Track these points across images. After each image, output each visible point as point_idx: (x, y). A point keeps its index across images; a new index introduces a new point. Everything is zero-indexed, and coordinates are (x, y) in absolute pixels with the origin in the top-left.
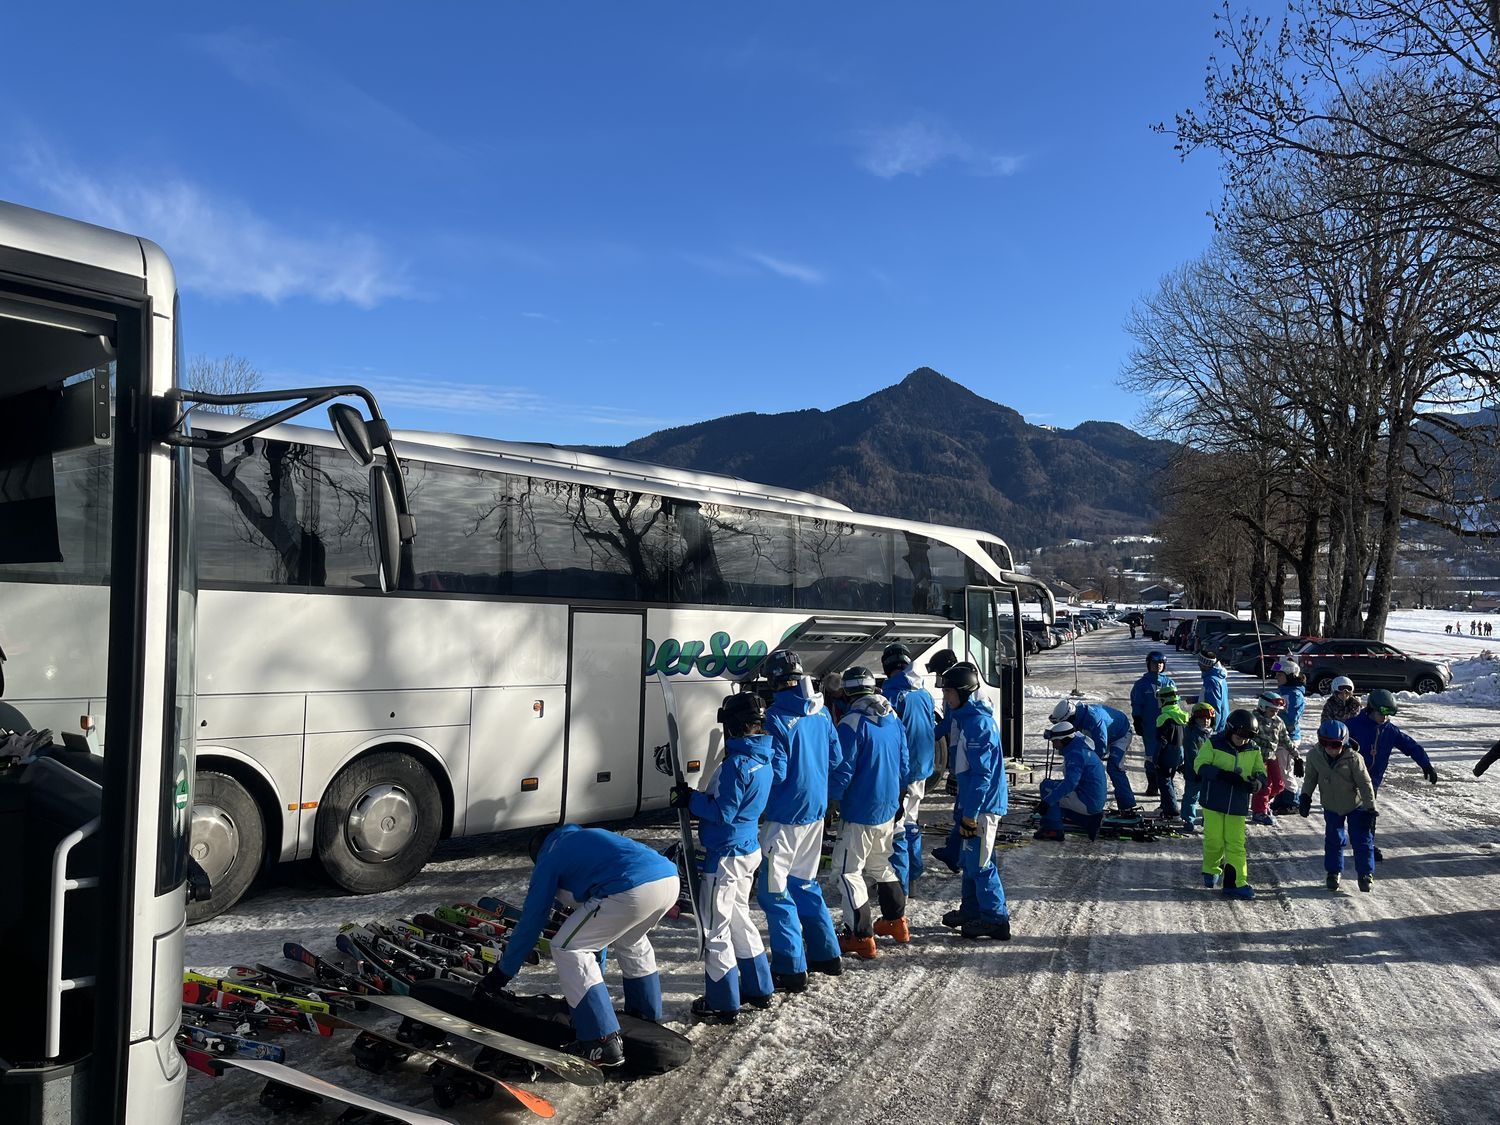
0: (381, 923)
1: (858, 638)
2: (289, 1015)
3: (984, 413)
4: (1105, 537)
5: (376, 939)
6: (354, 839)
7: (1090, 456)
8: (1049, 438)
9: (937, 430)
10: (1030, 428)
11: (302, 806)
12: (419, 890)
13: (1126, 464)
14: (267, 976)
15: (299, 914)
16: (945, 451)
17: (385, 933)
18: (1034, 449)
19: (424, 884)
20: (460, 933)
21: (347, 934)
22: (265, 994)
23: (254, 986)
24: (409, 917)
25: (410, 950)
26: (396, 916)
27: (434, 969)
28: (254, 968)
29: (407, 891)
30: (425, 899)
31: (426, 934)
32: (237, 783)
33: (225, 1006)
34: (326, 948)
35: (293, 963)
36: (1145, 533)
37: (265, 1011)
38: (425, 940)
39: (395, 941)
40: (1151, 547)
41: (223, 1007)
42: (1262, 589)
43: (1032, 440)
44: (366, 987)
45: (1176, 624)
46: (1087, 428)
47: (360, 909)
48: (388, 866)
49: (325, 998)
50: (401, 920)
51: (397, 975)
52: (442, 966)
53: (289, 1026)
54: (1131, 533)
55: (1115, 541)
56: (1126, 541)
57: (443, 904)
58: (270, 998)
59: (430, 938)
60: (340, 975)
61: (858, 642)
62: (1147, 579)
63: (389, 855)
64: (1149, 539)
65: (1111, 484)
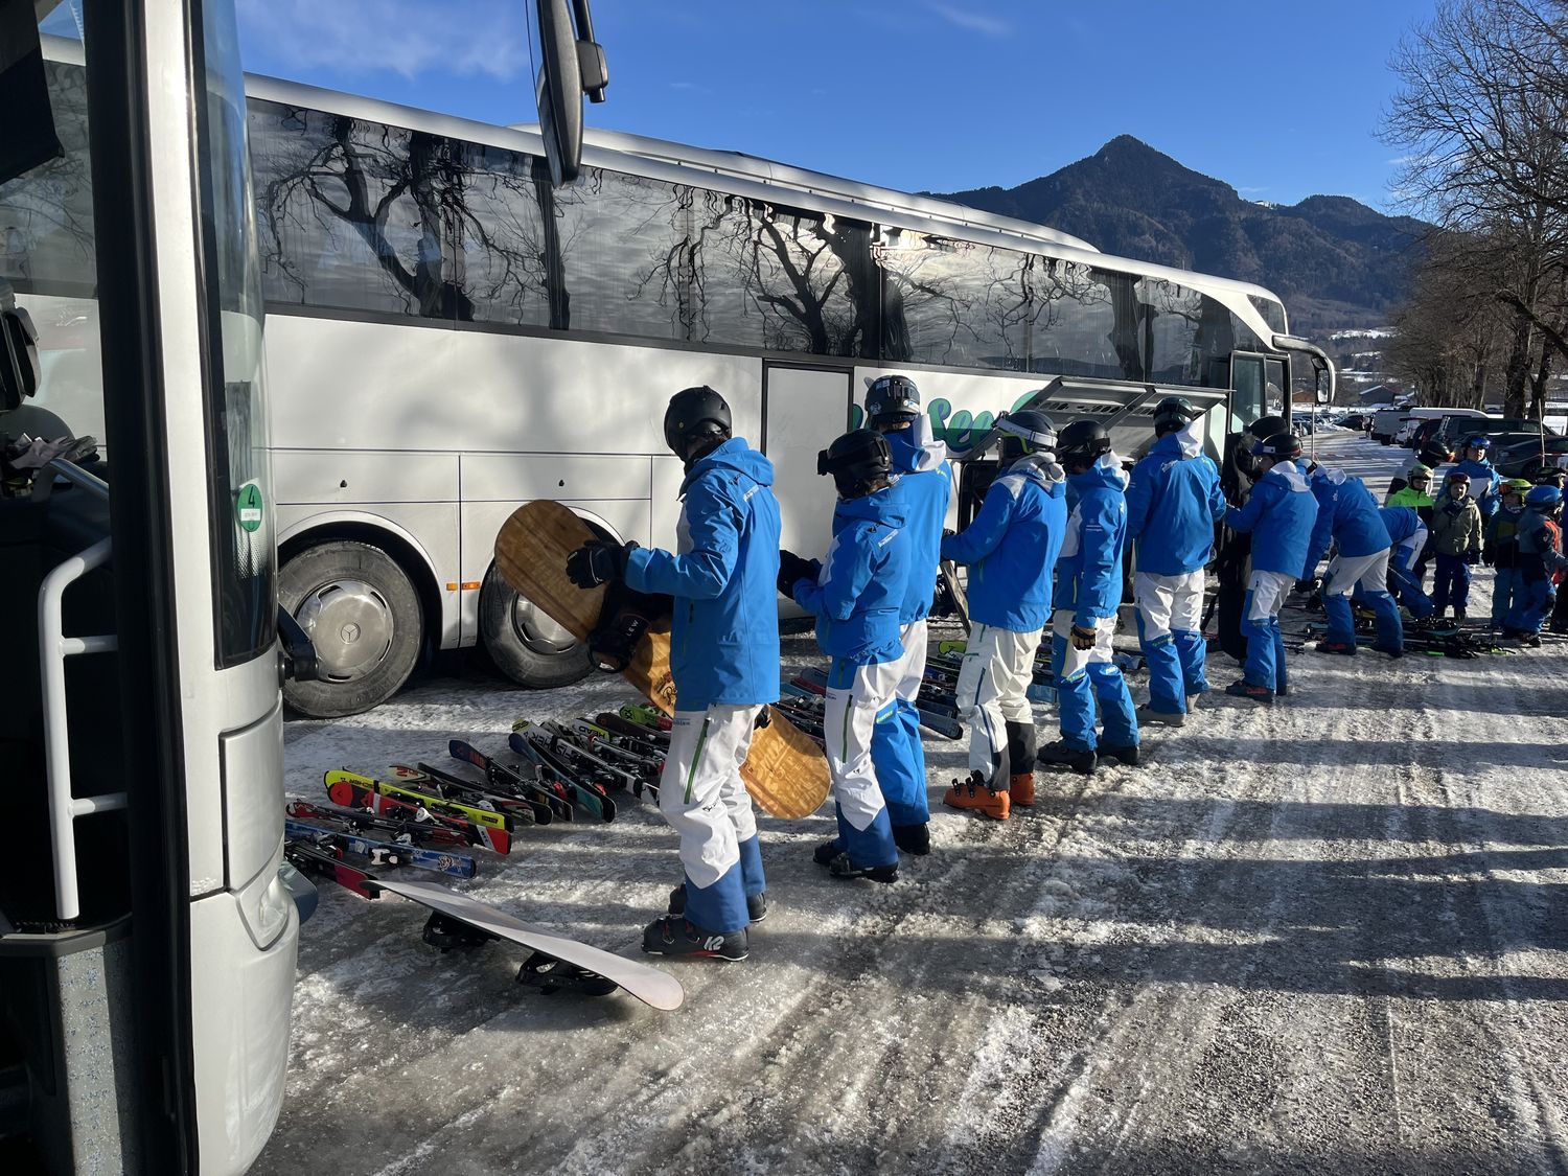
0: (559, 721)
1: (1108, 407)
2: (456, 827)
3: (1190, 188)
4: (1322, 332)
5: (554, 739)
6: (523, 626)
7: (1312, 237)
8: (1266, 217)
9: (1135, 209)
10: (1244, 205)
11: (462, 586)
12: (599, 687)
13: (1354, 246)
14: (431, 776)
15: (467, 707)
16: (1143, 233)
17: (566, 733)
18: (1246, 230)
19: (604, 680)
20: (652, 737)
21: (521, 732)
22: (429, 800)
23: (415, 789)
24: (591, 716)
25: (596, 754)
26: (574, 715)
27: (625, 778)
28: (416, 768)
29: (586, 687)
30: (607, 697)
31: (611, 736)
32: (387, 557)
33: (382, 811)
34: (497, 747)
35: (461, 763)
36: (1370, 326)
37: (428, 820)
38: (611, 742)
39: (577, 743)
40: (1377, 344)
41: (381, 813)
42: (1521, 385)
43: (1246, 220)
44: (546, 796)
45: (1416, 425)
46: (1313, 203)
47: (534, 705)
48: (563, 658)
49: (499, 807)
50: (582, 719)
51: (583, 784)
52: (634, 775)
53: (458, 840)
54: (1353, 327)
55: (1334, 337)
56: (1347, 336)
57: (627, 702)
58: (433, 804)
59: (617, 740)
60: (516, 781)
61: (1107, 413)
62: (1367, 380)
63: (564, 646)
64: (1374, 334)
65: (1335, 270)
